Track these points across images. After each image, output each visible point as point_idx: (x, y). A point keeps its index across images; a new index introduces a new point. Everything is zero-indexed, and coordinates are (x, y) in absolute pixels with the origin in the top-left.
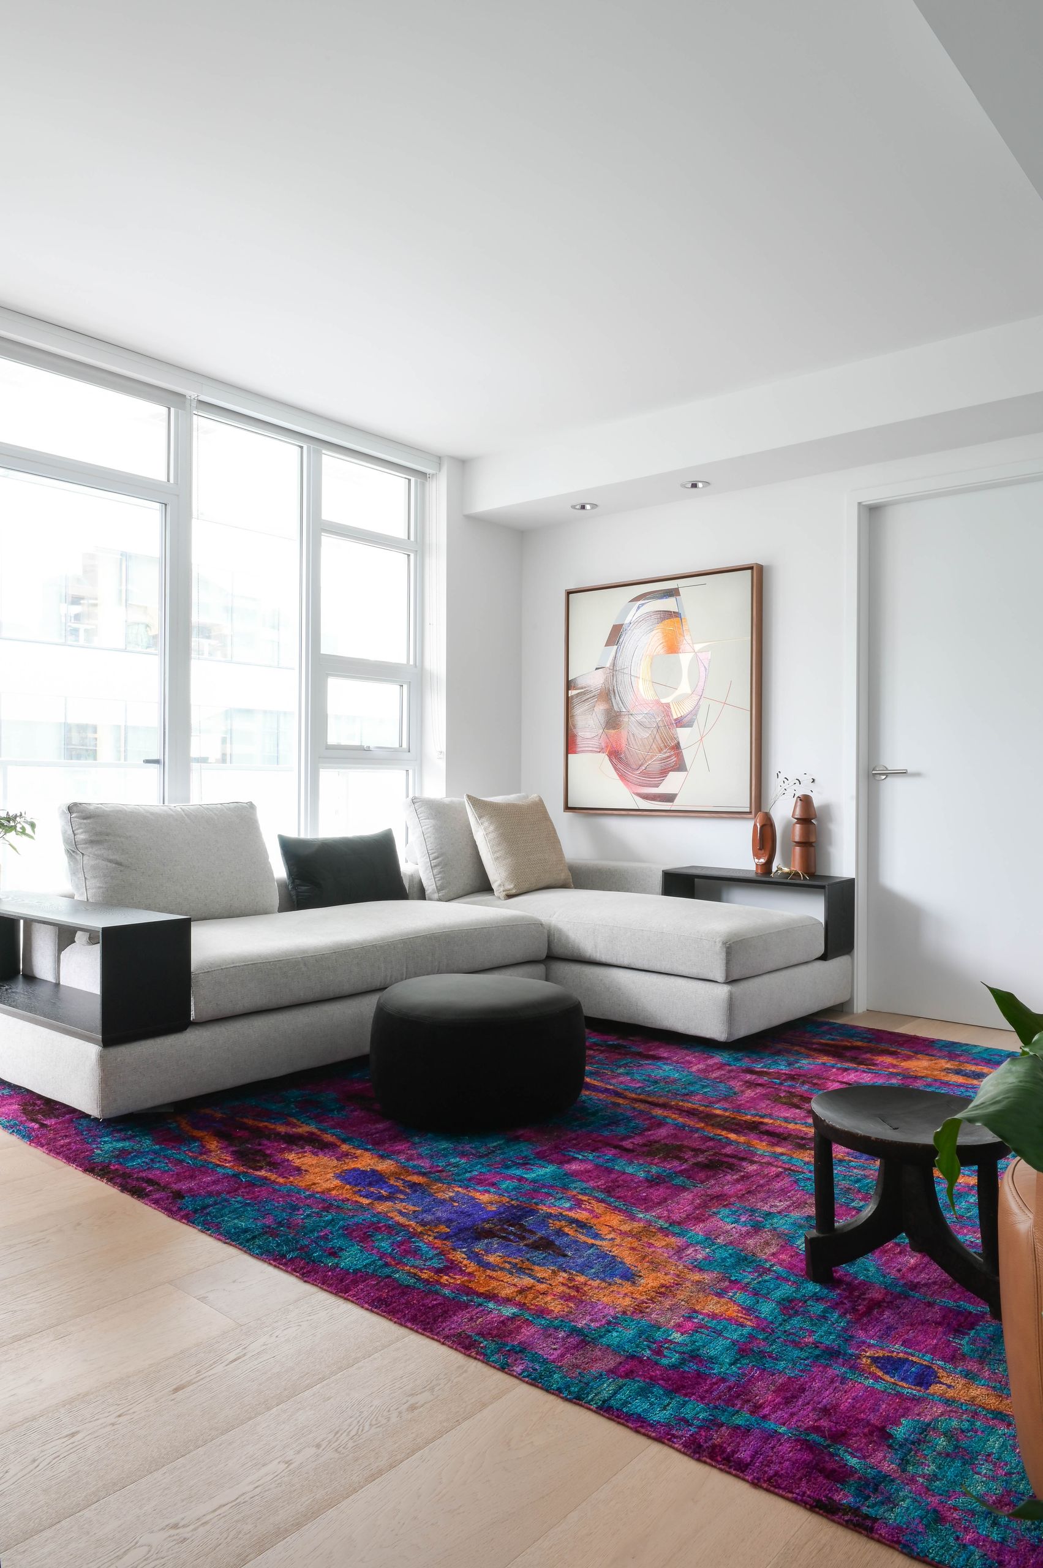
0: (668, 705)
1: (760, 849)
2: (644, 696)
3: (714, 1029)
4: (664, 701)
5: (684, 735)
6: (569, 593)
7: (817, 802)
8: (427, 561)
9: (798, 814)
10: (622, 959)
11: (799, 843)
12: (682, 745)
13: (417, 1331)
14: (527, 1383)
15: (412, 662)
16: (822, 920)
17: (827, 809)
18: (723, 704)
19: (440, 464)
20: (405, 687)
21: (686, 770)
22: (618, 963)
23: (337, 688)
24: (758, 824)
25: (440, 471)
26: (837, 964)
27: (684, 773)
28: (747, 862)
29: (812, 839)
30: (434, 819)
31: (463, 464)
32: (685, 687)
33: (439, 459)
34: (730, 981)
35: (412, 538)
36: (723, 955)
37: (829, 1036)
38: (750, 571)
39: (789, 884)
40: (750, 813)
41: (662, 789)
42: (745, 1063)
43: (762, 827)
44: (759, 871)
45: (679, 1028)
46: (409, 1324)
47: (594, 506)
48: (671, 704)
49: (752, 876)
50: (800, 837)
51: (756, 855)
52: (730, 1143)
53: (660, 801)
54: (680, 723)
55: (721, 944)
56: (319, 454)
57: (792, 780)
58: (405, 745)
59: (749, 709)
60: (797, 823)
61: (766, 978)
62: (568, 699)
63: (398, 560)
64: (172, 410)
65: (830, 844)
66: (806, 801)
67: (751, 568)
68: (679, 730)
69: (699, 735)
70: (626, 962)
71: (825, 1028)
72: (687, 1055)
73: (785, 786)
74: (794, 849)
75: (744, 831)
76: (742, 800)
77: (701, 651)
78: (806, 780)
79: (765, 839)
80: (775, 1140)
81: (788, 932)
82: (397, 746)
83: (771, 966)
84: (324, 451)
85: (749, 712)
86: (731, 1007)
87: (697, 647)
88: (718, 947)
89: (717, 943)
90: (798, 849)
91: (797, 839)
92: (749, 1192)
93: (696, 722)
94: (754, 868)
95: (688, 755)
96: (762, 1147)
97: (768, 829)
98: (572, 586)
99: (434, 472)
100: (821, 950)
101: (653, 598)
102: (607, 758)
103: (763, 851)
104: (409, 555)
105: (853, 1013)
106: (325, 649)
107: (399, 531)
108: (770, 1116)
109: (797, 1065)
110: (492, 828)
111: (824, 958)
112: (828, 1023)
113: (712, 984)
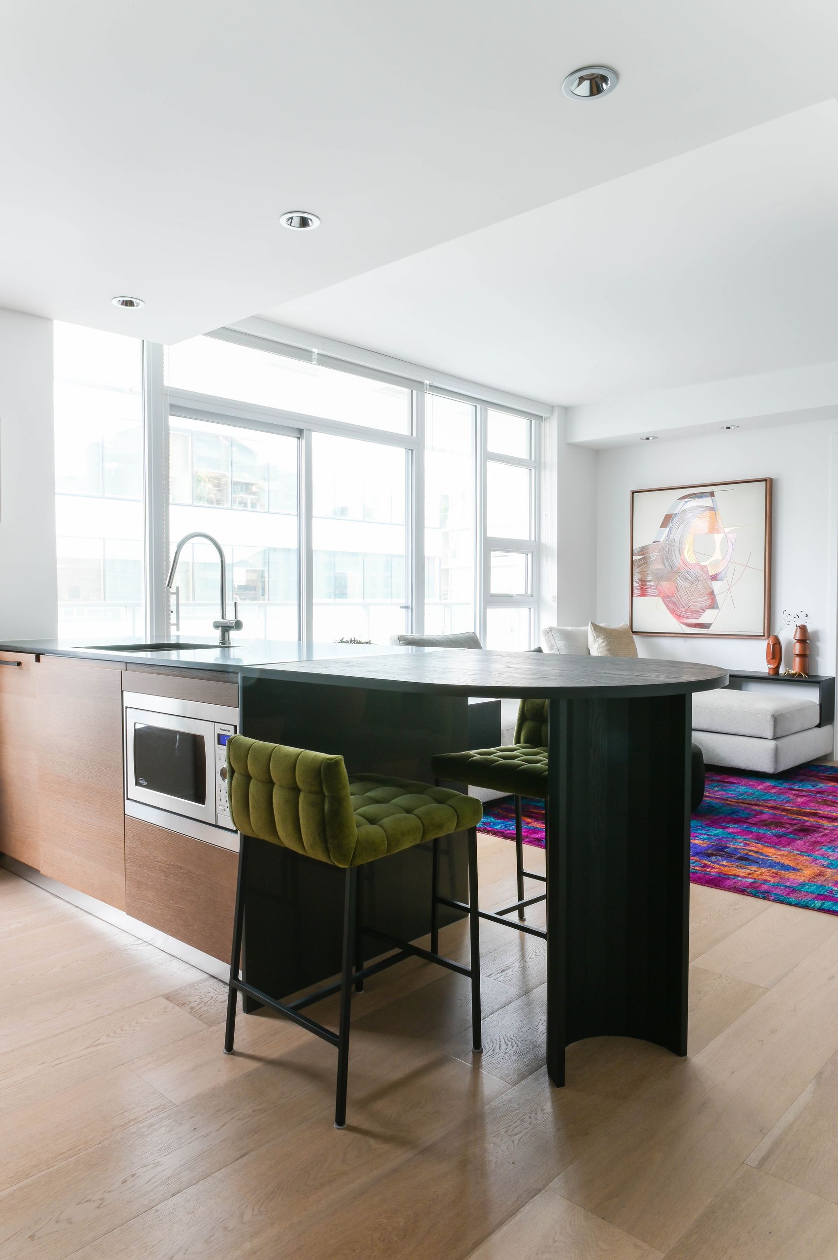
0: (706, 567)
1: (772, 659)
2: (688, 561)
3: (765, 765)
4: (702, 564)
5: (716, 586)
6: (633, 493)
7: (810, 629)
8: (543, 473)
9: (798, 637)
10: (702, 726)
11: (798, 655)
12: (716, 593)
13: (712, 887)
14: (778, 903)
15: (533, 539)
16: (818, 703)
17: (816, 633)
18: (744, 567)
19: (552, 411)
20: (530, 556)
21: (718, 608)
22: (700, 728)
23: (496, 558)
24: (771, 643)
25: (552, 415)
26: (826, 729)
27: (719, 610)
28: (763, 667)
29: (808, 653)
30: (564, 640)
31: (566, 412)
32: (717, 555)
33: (552, 408)
34: (775, 738)
35: (533, 459)
36: (772, 723)
37: (828, 772)
38: (765, 482)
39: (791, 680)
40: (764, 635)
41: (701, 620)
42: (786, 785)
43: (774, 645)
44: (771, 673)
45: (742, 766)
46: (707, 885)
47: (654, 438)
48: (708, 566)
49: (767, 675)
50: (799, 651)
51: (768, 662)
52: (807, 821)
53: (700, 628)
54: (715, 578)
55: (770, 716)
56: (486, 410)
57: (793, 615)
58: (529, 592)
59: (763, 570)
60: (797, 642)
61: (792, 737)
62: (632, 561)
63: (522, 473)
64: (414, 392)
65: (818, 655)
66: (803, 629)
67: (765, 480)
68: (713, 583)
69: (728, 586)
70: (705, 727)
71: (822, 768)
72: (750, 782)
73: (788, 619)
74: (795, 659)
75: (762, 647)
76: (758, 628)
77: (729, 532)
78: (802, 615)
79: (776, 652)
80: (831, 820)
81: (801, 710)
82: (524, 593)
83: (795, 730)
84: (488, 408)
85: (763, 572)
86: (776, 752)
87: (727, 530)
88: (769, 718)
89: (768, 716)
90: (797, 659)
91: (797, 652)
92: (832, 841)
93: (725, 579)
94: (767, 671)
95: (719, 599)
96: (825, 823)
97: (777, 646)
98: (634, 489)
99: (548, 416)
100: (817, 721)
101: (693, 497)
102: (661, 600)
103: (774, 660)
104: (530, 470)
105: (833, 761)
106: (490, 534)
107: (524, 455)
108: (820, 810)
109: (818, 787)
110: (604, 644)
111: (819, 726)
112: (821, 766)
113: (764, 740)
